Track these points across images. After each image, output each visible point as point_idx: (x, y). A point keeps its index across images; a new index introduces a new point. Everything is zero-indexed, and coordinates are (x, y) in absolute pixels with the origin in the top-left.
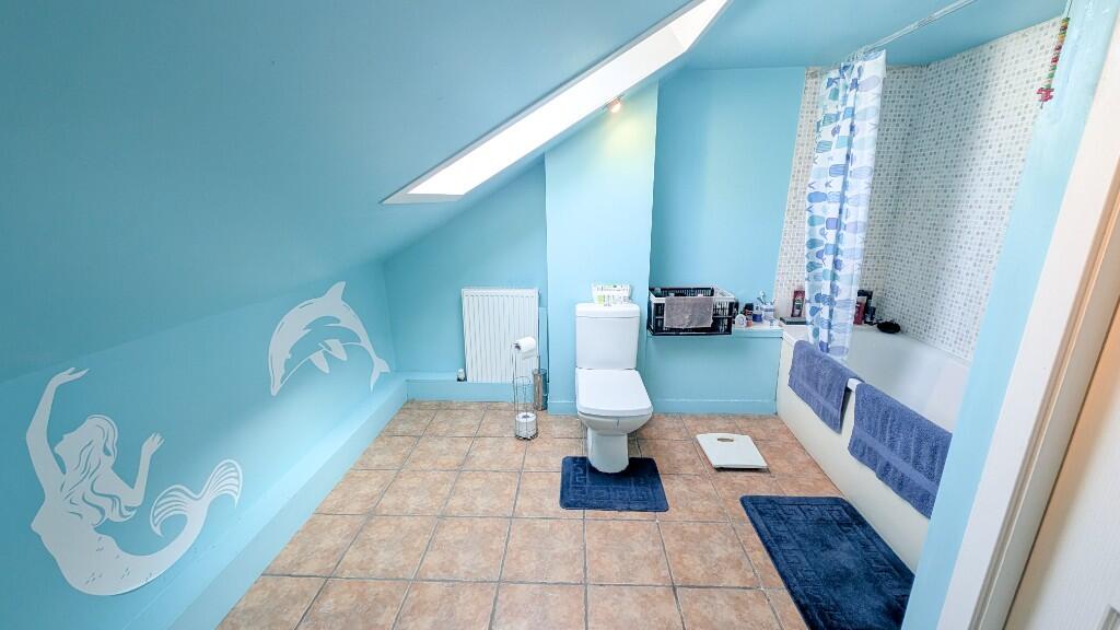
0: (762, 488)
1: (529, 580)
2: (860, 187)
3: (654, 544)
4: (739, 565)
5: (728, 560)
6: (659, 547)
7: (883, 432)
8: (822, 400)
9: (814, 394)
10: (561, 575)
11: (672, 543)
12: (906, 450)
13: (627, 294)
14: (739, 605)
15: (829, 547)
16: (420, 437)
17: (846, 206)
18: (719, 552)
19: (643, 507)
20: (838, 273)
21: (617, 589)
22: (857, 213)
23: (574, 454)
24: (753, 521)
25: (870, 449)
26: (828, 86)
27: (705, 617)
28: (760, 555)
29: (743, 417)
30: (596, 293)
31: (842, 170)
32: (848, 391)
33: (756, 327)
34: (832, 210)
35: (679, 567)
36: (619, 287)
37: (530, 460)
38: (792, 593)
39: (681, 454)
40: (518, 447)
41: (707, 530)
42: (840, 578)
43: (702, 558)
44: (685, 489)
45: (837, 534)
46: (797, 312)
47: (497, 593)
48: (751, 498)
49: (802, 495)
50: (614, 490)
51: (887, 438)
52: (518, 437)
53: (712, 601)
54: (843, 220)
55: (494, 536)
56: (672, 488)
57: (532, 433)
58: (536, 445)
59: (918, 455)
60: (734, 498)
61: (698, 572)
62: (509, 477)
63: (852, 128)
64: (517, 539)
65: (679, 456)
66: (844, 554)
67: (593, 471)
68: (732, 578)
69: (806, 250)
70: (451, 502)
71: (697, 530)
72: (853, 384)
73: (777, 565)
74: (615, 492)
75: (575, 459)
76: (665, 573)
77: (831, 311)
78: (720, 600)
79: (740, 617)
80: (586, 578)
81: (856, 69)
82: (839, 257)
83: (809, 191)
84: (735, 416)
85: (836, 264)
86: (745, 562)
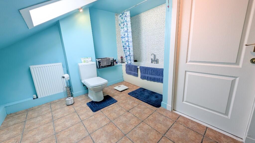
0: (130, 91)
1: (97, 129)
2: (130, 35)
3: (119, 107)
4: (135, 103)
5: (133, 103)
6: (121, 107)
7: (146, 72)
8: (134, 73)
9: (132, 72)
10: (104, 123)
11: (122, 106)
12: (150, 73)
13: (91, 59)
14: (139, 107)
15: (144, 94)
16: (25, 122)
17: (128, 38)
18: (131, 102)
19: (113, 103)
20: (130, 50)
21: (118, 118)
22: (131, 39)
23: (89, 102)
24: (132, 96)
25: (144, 76)
26: (120, 17)
27: (136, 112)
28: (137, 100)
29: (119, 83)
30: (83, 60)
31: (127, 31)
32: (138, 68)
33: (117, 64)
34: (127, 39)
35: (126, 108)
36: (88, 58)
37: (76, 108)
38: (144, 102)
39: (113, 92)
40: (70, 108)
41: (126, 101)
42: (148, 97)
43: (129, 105)
44: (118, 97)
45: (144, 92)
46: (122, 61)
47: (91, 137)
48: (130, 93)
49: (136, 89)
50: (104, 103)
51: (147, 73)
52: (68, 105)
53: (135, 109)
54: (129, 41)
55: (79, 127)
56: (115, 98)
57: (73, 102)
58: (75, 105)
59: (152, 73)
60: (127, 94)
61: (130, 107)
62: (73, 114)
63: (127, 24)
64: (87, 124)
65: (113, 93)
66: (146, 94)
67: (96, 102)
68: (135, 105)
69: (123, 48)
70: (56, 129)
71: (125, 102)
72: (138, 67)
73: (140, 100)
74: (105, 103)
75: (90, 102)
76: (125, 110)
77: (130, 57)
78: (136, 108)
79: (140, 109)
80: (110, 120)
81: (125, 14)
82: (129, 47)
83: (121, 36)
84: (118, 83)
85: (129, 49)
86: (135, 102)
